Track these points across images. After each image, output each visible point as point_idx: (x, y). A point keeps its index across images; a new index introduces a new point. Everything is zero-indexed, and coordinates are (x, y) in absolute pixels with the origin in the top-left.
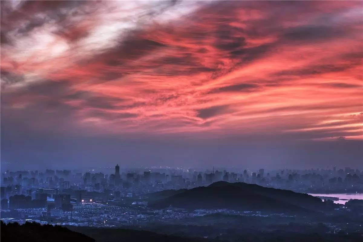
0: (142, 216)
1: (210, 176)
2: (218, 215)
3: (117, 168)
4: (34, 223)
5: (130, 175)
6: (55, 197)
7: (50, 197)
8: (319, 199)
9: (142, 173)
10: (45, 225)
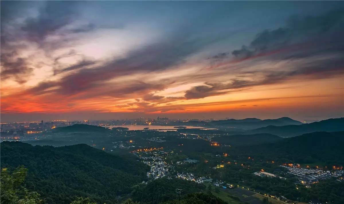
0: (50, 136)
1: (73, 123)
2: (75, 134)
3: (42, 121)
4: (7, 141)
5: (47, 123)
6: (17, 132)
7: (15, 131)
8: (105, 128)
9: (50, 123)
10: (12, 142)
